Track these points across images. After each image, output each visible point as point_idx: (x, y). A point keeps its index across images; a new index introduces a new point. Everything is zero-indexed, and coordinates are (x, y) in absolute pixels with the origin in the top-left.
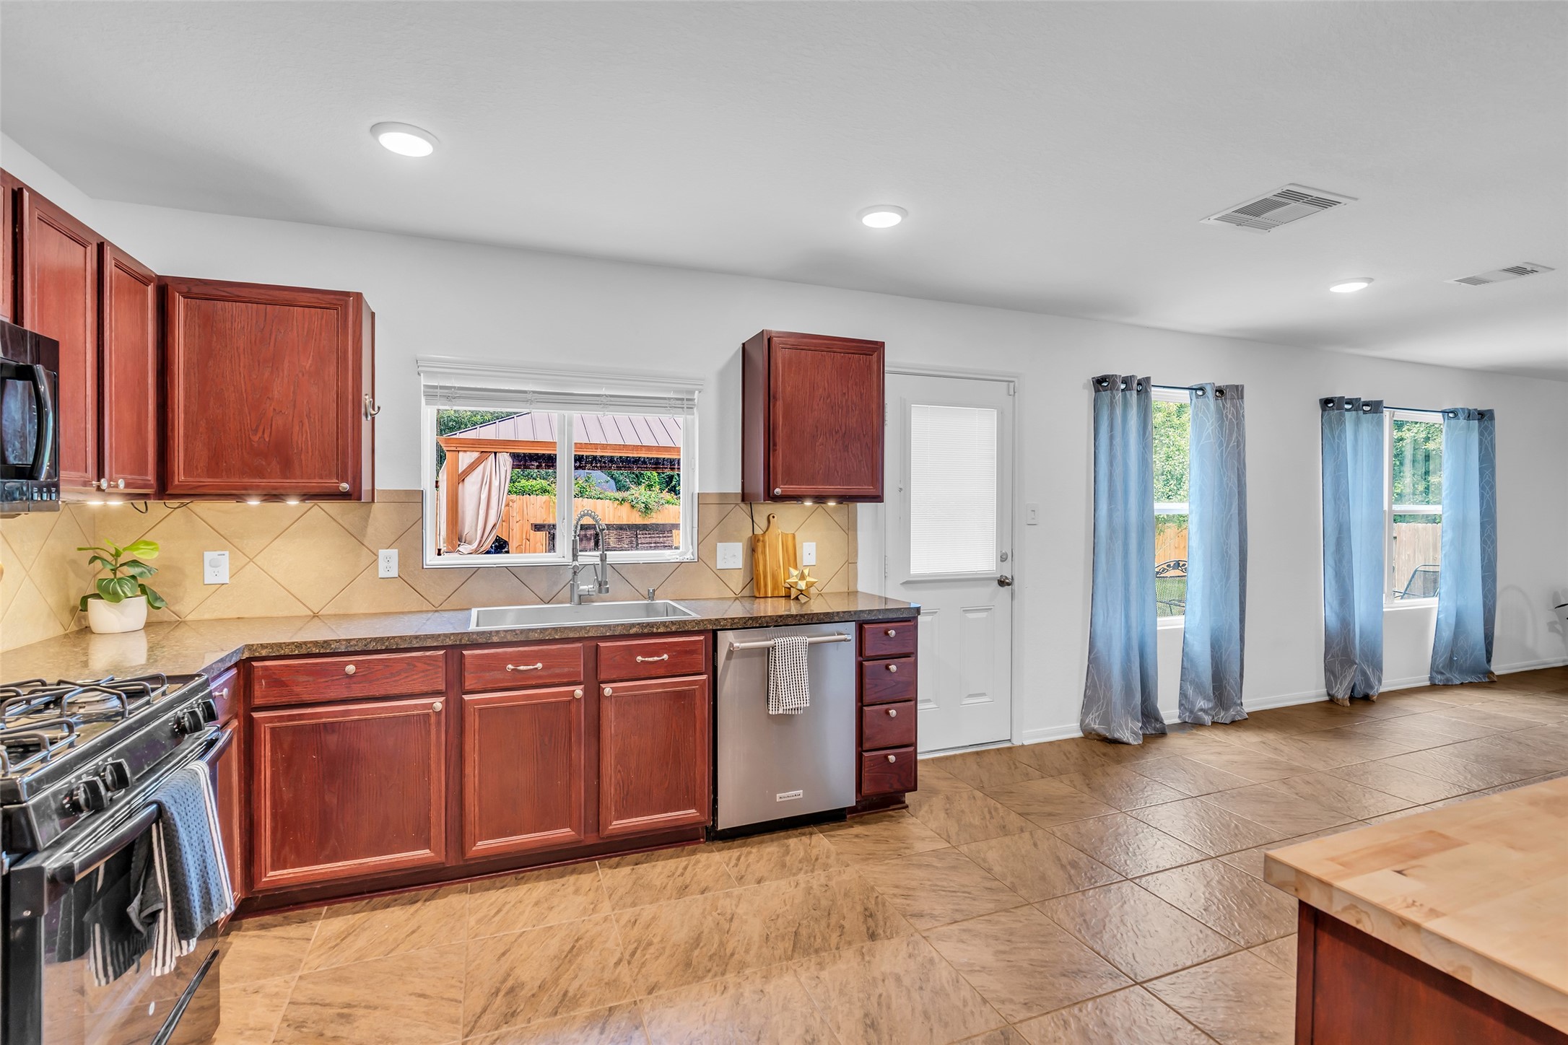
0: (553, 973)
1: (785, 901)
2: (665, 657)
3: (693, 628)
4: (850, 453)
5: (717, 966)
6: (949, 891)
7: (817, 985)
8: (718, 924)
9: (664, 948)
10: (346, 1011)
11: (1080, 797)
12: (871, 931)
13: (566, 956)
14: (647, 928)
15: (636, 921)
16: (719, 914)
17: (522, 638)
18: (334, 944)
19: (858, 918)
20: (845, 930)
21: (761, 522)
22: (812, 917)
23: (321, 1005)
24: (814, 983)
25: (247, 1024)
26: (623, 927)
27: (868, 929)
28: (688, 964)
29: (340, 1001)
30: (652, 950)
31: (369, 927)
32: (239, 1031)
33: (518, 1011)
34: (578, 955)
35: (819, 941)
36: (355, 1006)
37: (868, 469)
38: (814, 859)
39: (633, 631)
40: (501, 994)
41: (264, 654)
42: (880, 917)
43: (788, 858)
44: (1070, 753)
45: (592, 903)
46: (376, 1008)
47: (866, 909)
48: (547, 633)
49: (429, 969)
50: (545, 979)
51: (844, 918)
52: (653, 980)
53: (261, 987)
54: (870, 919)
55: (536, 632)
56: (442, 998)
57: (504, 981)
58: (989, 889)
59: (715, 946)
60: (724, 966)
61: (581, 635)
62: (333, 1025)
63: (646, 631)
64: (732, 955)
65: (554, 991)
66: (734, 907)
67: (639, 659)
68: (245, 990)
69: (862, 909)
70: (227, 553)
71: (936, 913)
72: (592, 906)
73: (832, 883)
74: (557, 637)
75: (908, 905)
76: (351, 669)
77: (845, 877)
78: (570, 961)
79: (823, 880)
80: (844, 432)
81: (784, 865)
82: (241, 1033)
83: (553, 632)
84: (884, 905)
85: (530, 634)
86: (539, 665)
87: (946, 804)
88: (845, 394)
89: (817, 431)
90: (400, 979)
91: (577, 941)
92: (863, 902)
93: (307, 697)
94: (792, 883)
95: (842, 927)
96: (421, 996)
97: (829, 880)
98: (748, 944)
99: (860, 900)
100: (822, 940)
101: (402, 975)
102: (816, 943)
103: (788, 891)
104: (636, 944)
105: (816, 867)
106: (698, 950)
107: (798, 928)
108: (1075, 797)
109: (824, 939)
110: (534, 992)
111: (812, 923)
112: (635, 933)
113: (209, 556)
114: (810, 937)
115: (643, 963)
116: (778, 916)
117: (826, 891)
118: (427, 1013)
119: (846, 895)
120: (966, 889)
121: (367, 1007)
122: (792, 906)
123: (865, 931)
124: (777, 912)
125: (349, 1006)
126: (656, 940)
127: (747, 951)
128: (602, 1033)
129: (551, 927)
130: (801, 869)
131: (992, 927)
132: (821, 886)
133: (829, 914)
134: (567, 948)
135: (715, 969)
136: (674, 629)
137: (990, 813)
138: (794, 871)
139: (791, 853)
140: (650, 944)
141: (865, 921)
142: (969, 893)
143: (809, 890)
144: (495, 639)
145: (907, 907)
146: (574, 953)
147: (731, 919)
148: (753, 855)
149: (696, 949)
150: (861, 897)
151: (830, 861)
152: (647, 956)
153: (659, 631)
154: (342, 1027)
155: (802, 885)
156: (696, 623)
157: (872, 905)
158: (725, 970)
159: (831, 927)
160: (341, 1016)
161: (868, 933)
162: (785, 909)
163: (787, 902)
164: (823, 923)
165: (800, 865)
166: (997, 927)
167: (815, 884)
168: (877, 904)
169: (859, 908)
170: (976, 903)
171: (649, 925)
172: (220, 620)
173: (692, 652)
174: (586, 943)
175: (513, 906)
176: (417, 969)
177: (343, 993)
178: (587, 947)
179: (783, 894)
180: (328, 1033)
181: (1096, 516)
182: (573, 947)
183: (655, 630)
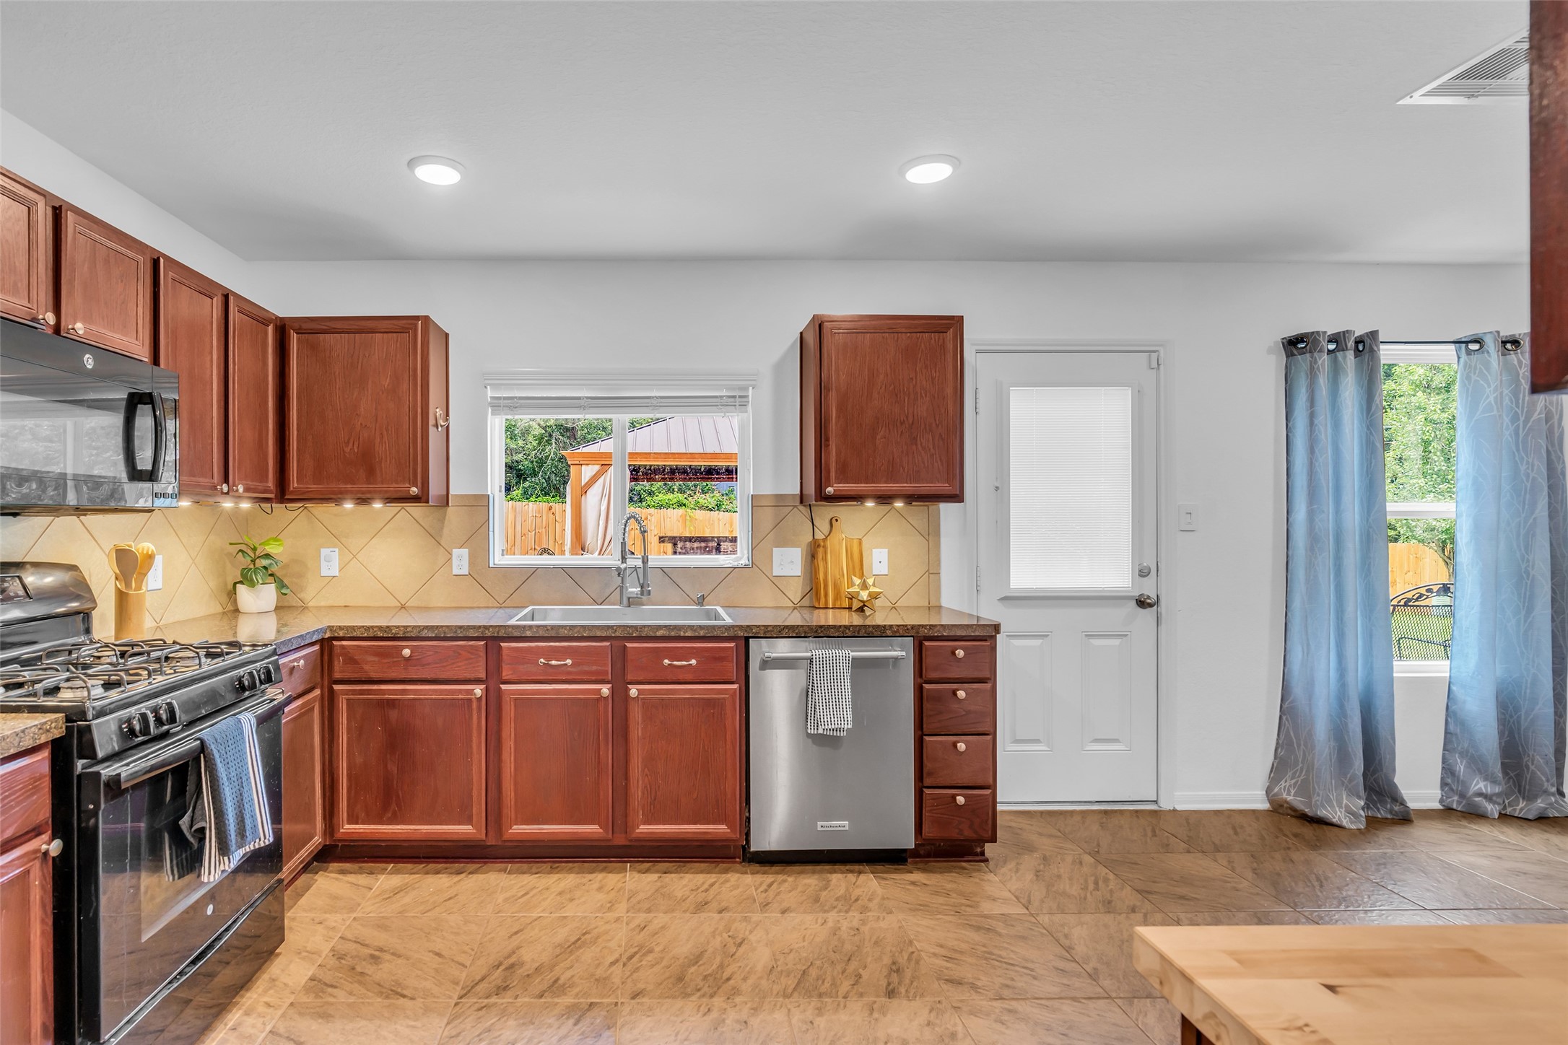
0: (552, 959)
1: (804, 937)
2: (693, 662)
3: (722, 633)
4: (919, 446)
5: (709, 986)
6: (1006, 963)
7: (808, 1030)
8: (725, 946)
9: (662, 959)
10: (377, 953)
11: (1236, 883)
12: (891, 987)
13: (569, 947)
14: (654, 935)
15: (645, 927)
16: (729, 936)
17: (553, 633)
18: (388, 896)
19: (881, 971)
20: (861, 980)
21: (822, 525)
22: (829, 959)
23: (361, 944)
24: (804, 1027)
25: (306, 947)
26: (631, 930)
27: (889, 984)
28: (680, 979)
29: (376, 944)
30: (650, 957)
31: (418, 888)
32: (299, 951)
33: (511, 986)
34: (580, 947)
35: (827, 985)
36: (385, 951)
37: (942, 465)
38: (853, 899)
39: (660, 633)
40: (502, 968)
41: (341, 635)
42: (908, 974)
43: (824, 893)
44: (1242, 827)
45: (610, 902)
46: (399, 956)
47: (894, 963)
48: (576, 630)
49: (452, 932)
50: (544, 963)
51: (865, 967)
52: (641, 986)
53: (325, 920)
54: (895, 974)
55: (565, 629)
56: (453, 960)
57: (509, 957)
58: (1061, 970)
59: (714, 967)
60: (715, 989)
61: (608, 635)
62: (364, 963)
63: (673, 634)
64: (728, 979)
65: (546, 976)
66: (747, 933)
67: (666, 662)
68: (313, 920)
69: (890, 962)
70: (337, 550)
71: (979, 984)
72: (609, 905)
73: (865, 929)
74: (585, 635)
75: (947, 968)
76: (407, 652)
77: (882, 924)
78: (571, 952)
79: (855, 923)
80: (911, 422)
81: (817, 900)
82: (299, 953)
83: (581, 630)
84: (917, 962)
85: (560, 630)
86: (569, 662)
87: (1039, 865)
88: (912, 379)
89: (878, 423)
90: (426, 936)
91: (584, 934)
92: (894, 955)
93: (374, 675)
94: (819, 921)
95: (860, 976)
96: (438, 955)
97: (862, 925)
98: (749, 972)
99: (891, 951)
100: (831, 985)
101: (429, 933)
102: (823, 987)
103: (812, 927)
104: (636, 949)
105: (853, 908)
106: (696, 967)
107: (809, 967)
108: (1229, 882)
109: (834, 984)
110: (530, 972)
111: (826, 965)
112: (640, 938)
113: (324, 552)
114: (818, 980)
115: (637, 968)
116: (791, 950)
117: (855, 935)
118: (436, 970)
119: (876, 943)
120: (1029, 965)
121: (393, 954)
122: (810, 943)
123: (885, 985)
124: (791, 947)
125: (381, 950)
126: (657, 949)
127: (745, 979)
128: (575, 1024)
129: (565, 917)
130: (835, 907)
131: (1047, 1015)
132: (851, 928)
133: (849, 960)
134: (573, 939)
135: (706, 989)
136: (702, 633)
137: (1096, 883)
138: (826, 908)
139: (829, 889)
140: (651, 951)
141: (888, 976)
142: (1032, 970)
143: (835, 931)
144: (528, 634)
145: (945, 971)
146: (577, 945)
147: (740, 945)
148: (787, 884)
149: (693, 965)
150: (894, 949)
151: (871, 905)
152: (644, 963)
153: (687, 634)
154: (370, 966)
155: (830, 924)
156: (726, 629)
157: (902, 960)
158: (715, 993)
159: (845, 974)
160: (372, 956)
161: (887, 989)
162: (802, 944)
163: (806, 938)
164: (839, 968)
165: (836, 903)
166: (1053, 1016)
167: (845, 925)
168: (909, 959)
169: (887, 960)
170: (1036, 982)
171: (656, 933)
172: (331, 607)
173: (721, 659)
174: (591, 938)
175: (540, 891)
176: (442, 931)
177: (380, 938)
178: (591, 942)
179: (805, 929)
180: (359, 969)
181: (1290, 520)
182: (579, 939)
183: (682, 634)
